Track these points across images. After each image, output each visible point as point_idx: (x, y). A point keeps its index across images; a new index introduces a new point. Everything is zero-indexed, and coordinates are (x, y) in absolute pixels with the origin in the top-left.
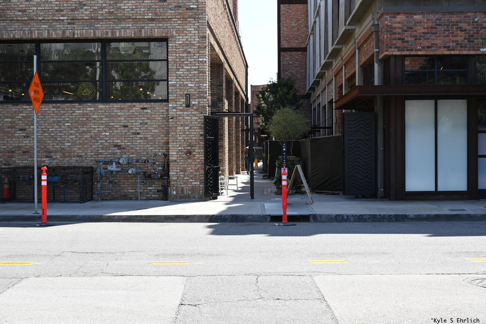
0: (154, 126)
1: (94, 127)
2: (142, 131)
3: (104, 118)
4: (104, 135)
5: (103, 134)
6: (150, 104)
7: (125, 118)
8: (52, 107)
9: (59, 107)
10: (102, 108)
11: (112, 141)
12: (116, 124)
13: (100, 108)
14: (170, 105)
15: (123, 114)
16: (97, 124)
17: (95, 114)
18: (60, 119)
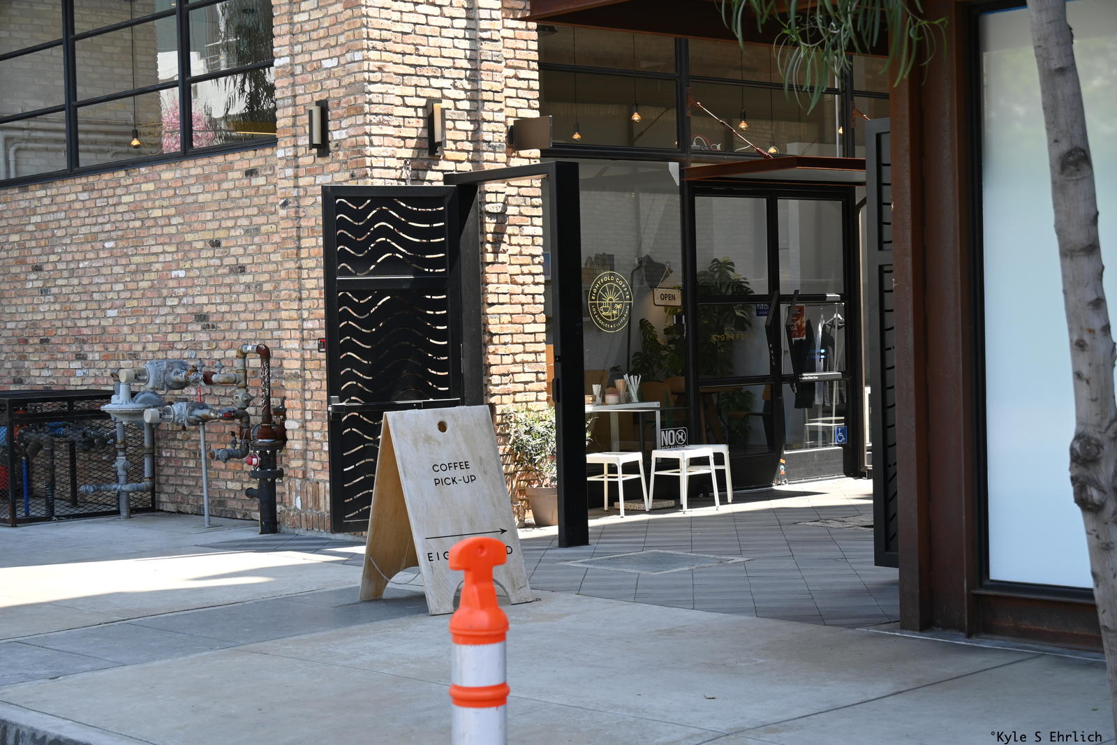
0: (276, 238)
1: (155, 249)
2: (250, 260)
3: (174, 216)
4: (175, 278)
5: (174, 274)
7: (214, 211)
8: (82, 188)
9: (92, 188)
11: (190, 300)
12: (197, 236)
13: (166, 182)
14: (280, 153)
15: (208, 197)
16: (160, 240)
17: (157, 203)
18: (95, 229)
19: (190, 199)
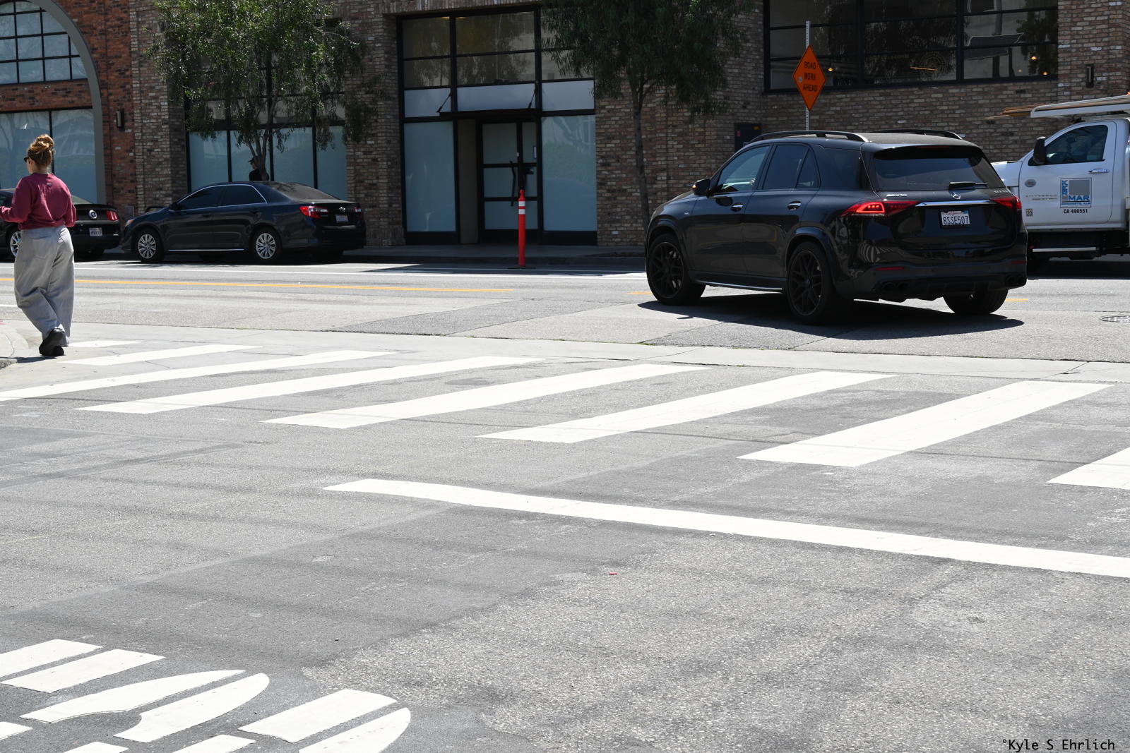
1: (941, 124)
2: (1017, 130)
3: (958, 109)
6: (1030, 83)
7: (990, 108)
8: (878, 95)
9: (889, 95)
10: (954, 93)
12: (976, 119)
13: (952, 93)
14: (1060, 85)
15: (988, 101)
16: (947, 120)
17: (944, 103)
18: (890, 114)
19: (973, 102)
